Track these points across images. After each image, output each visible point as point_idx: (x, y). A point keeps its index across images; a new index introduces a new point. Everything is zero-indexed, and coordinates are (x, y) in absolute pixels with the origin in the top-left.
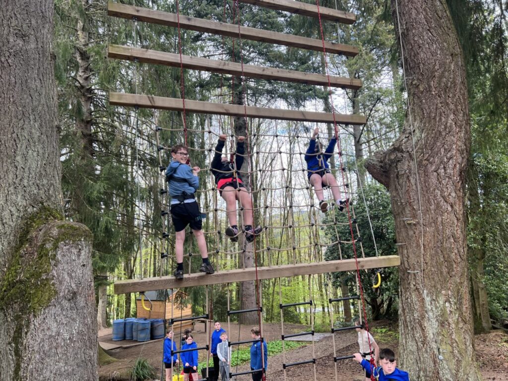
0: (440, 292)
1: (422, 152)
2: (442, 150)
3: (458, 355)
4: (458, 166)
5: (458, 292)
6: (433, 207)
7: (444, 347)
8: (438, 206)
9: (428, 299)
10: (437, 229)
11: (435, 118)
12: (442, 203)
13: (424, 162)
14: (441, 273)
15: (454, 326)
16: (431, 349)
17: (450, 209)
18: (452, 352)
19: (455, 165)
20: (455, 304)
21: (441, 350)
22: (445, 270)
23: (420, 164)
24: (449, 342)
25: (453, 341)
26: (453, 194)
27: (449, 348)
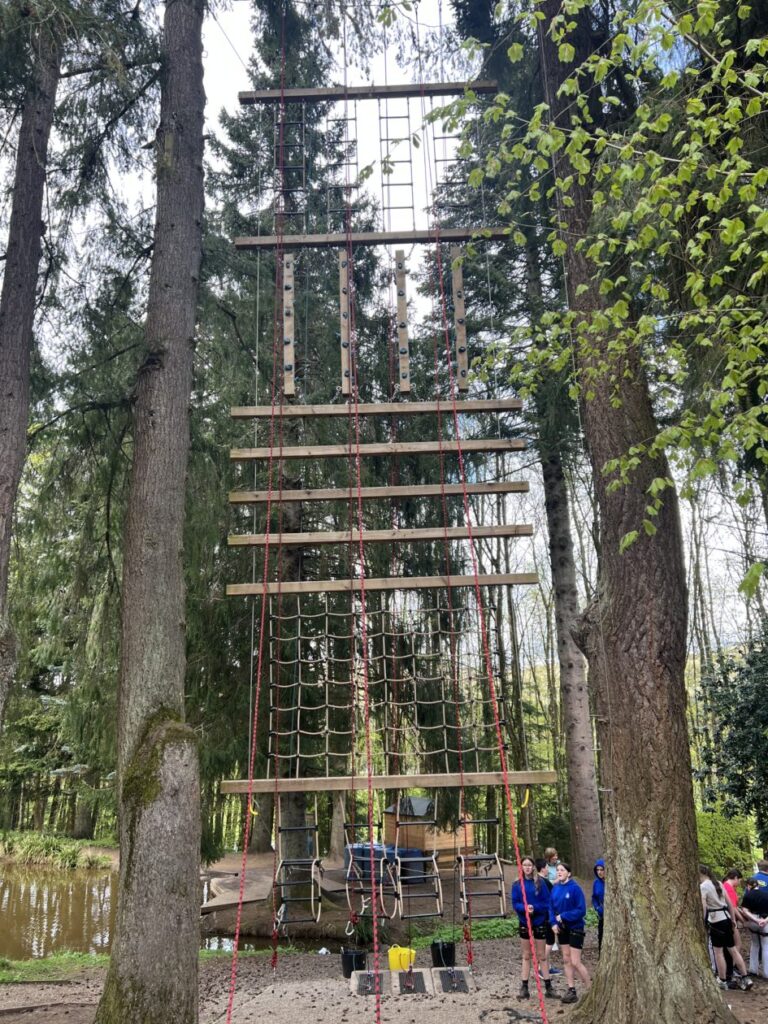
0: (636, 821)
1: (610, 625)
2: (633, 622)
3: (656, 913)
4: (655, 644)
5: (659, 823)
6: (626, 700)
7: (639, 899)
8: (632, 701)
9: (621, 830)
10: (632, 732)
11: (623, 579)
12: (637, 695)
13: (613, 638)
14: (638, 794)
15: (651, 870)
16: (623, 901)
17: (646, 704)
18: (649, 908)
19: (651, 643)
20: (655, 839)
21: (634, 903)
22: (642, 790)
23: (607, 639)
24: (645, 893)
25: (650, 893)
26: (651, 684)
27: (645, 902)
